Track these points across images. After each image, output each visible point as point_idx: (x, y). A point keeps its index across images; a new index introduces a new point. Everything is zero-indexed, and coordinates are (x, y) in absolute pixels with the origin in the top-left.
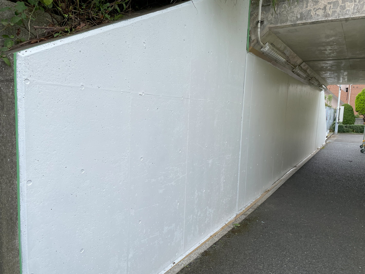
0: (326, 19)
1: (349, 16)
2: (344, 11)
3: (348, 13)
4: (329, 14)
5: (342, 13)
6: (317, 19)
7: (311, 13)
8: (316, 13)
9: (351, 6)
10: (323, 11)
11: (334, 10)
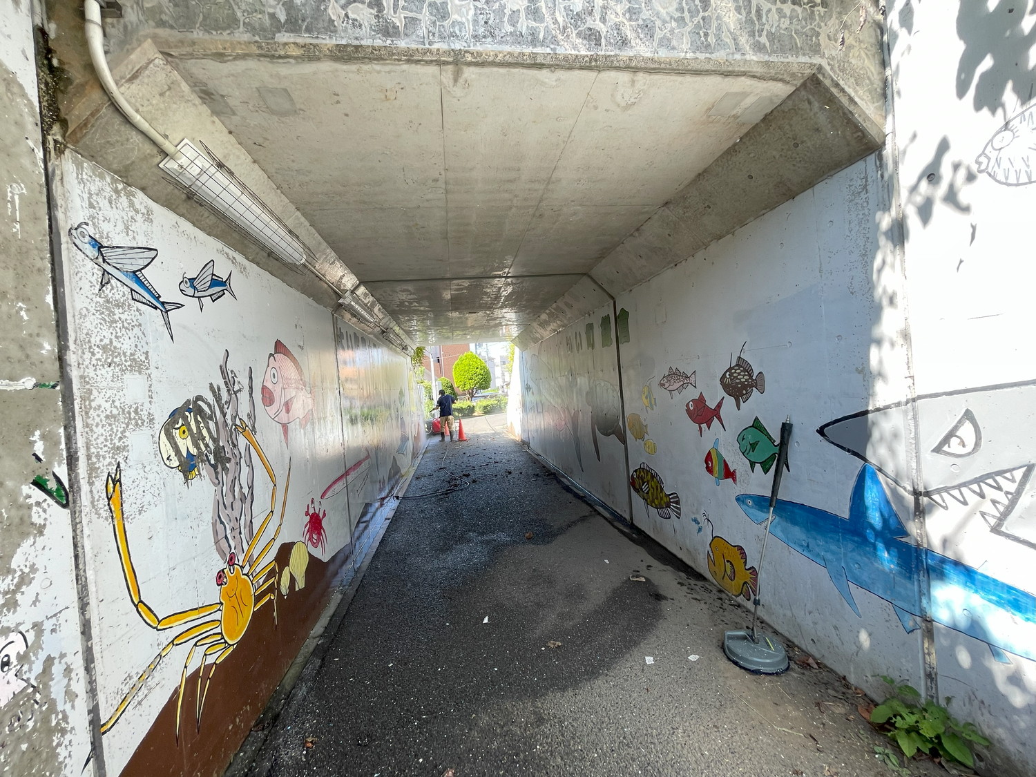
0: (389, 42)
1: (465, 44)
2: (445, 23)
3: (458, 32)
4: (395, 27)
5: (440, 31)
6: (356, 38)
7: (330, 11)
8: (346, 15)
9: (464, 10)
10: (374, 11)
11: (410, 15)
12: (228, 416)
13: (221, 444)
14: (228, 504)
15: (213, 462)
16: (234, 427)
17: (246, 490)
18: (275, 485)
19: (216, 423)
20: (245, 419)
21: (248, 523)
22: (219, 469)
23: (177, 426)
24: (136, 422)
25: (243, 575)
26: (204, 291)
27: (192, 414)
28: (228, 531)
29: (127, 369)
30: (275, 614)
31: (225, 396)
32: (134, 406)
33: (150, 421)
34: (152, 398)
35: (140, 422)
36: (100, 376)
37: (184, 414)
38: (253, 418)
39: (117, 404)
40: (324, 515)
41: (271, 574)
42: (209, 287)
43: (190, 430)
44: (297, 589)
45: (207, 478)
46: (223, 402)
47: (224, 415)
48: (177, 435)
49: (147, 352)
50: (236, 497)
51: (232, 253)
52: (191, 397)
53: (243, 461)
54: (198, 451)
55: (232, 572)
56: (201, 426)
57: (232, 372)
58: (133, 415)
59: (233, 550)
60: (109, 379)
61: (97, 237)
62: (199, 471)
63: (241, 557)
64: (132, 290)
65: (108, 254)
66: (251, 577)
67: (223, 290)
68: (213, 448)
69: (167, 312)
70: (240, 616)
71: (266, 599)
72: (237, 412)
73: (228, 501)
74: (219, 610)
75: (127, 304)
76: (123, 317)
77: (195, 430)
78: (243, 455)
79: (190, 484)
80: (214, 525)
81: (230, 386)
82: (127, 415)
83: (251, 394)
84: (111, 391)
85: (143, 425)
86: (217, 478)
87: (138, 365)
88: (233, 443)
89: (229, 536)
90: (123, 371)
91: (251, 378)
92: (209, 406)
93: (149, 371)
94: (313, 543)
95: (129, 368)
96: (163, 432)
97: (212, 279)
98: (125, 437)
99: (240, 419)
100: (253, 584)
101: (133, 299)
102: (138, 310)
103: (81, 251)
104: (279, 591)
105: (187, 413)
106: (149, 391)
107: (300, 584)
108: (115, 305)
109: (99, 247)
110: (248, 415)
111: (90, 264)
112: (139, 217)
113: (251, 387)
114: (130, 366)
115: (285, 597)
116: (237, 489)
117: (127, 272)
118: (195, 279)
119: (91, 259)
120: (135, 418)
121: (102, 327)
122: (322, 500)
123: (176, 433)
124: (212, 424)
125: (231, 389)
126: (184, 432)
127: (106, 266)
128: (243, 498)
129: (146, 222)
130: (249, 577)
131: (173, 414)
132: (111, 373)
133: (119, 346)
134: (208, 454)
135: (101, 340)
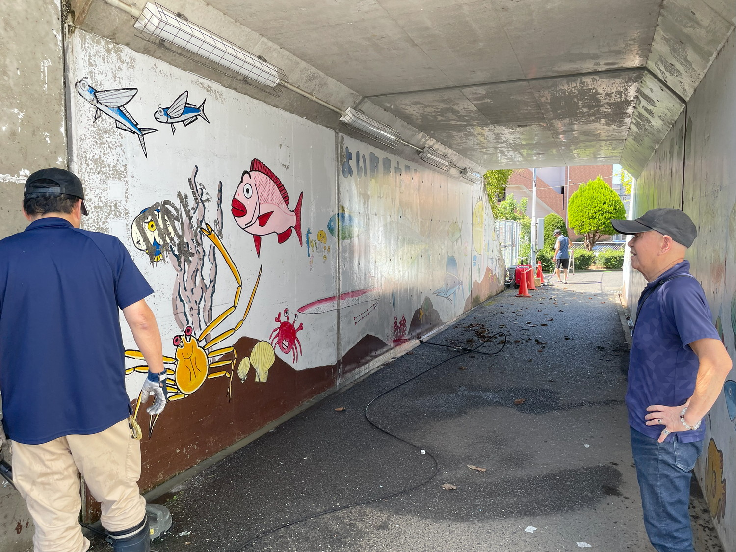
12: (194, 220)
13: (185, 241)
14: (189, 288)
15: (176, 253)
16: (199, 229)
17: (207, 282)
18: (241, 286)
19: (182, 224)
20: (212, 225)
21: (208, 308)
22: (182, 259)
23: (146, 221)
24: (115, 213)
25: (199, 346)
26: (177, 117)
27: (160, 213)
28: (187, 309)
29: (110, 176)
30: (230, 389)
31: (191, 203)
32: (115, 202)
33: (125, 214)
34: (128, 198)
35: (118, 213)
36: (92, 180)
37: (153, 213)
38: (220, 224)
39: (102, 199)
40: (301, 327)
41: (227, 356)
42: (182, 114)
43: (157, 225)
44: (257, 380)
45: (171, 264)
46: (190, 207)
47: (190, 218)
48: (146, 227)
49: (126, 165)
50: (197, 285)
51: (207, 82)
52: (160, 200)
53: (206, 258)
54: (164, 242)
55: (188, 340)
56: (167, 223)
57: (200, 184)
58: (113, 208)
59: (190, 324)
60: (98, 182)
61: (93, 86)
62: (163, 257)
63: (198, 333)
64: (116, 120)
65: (100, 97)
66: (206, 351)
67: (196, 116)
68: (177, 242)
69: (143, 135)
70: (193, 376)
71: (222, 374)
72: (204, 218)
73: (189, 285)
74: (174, 363)
75: (112, 131)
76: (109, 140)
77: (162, 226)
78: (207, 253)
79: (155, 265)
80: (174, 300)
81: (197, 196)
82: (109, 208)
83: (219, 205)
84: (98, 190)
85: (120, 216)
86: (179, 266)
87: (118, 174)
88: (197, 242)
89: (187, 313)
90: (108, 177)
91: (220, 191)
92: (176, 209)
93: (126, 179)
94: (282, 349)
95: (112, 176)
96: (135, 223)
97: (185, 107)
98: (107, 222)
99: (206, 224)
100: (208, 358)
101: (117, 127)
102: (120, 135)
103: (82, 96)
104: (236, 375)
105: (156, 213)
106: (126, 193)
107: (262, 376)
108: (104, 132)
109: (94, 92)
110: (215, 222)
111: (88, 105)
112: (124, 67)
113: (220, 199)
114: (113, 174)
115: (243, 382)
116: (198, 278)
117: (113, 108)
118: (169, 108)
119: (89, 102)
120: (114, 211)
121: (94, 147)
122: (298, 313)
123: (145, 225)
124: (177, 224)
125: (199, 198)
126: (152, 226)
127: (98, 105)
128: (204, 288)
129: (129, 69)
130: (204, 350)
131: (144, 211)
132: (99, 178)
133: (105, 160)
134: (173, 246)
135: (93, 156)
